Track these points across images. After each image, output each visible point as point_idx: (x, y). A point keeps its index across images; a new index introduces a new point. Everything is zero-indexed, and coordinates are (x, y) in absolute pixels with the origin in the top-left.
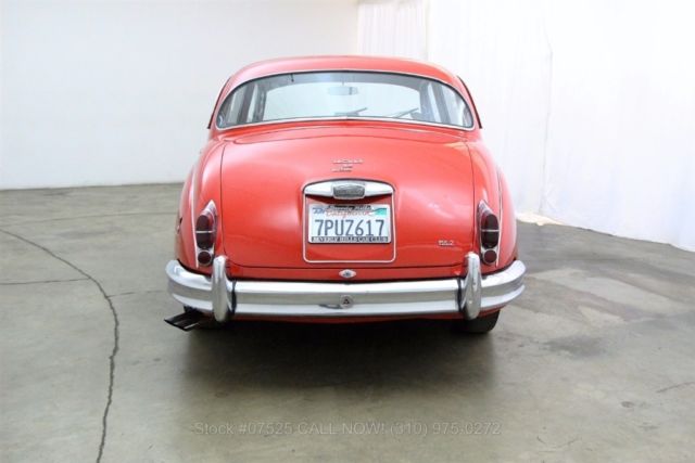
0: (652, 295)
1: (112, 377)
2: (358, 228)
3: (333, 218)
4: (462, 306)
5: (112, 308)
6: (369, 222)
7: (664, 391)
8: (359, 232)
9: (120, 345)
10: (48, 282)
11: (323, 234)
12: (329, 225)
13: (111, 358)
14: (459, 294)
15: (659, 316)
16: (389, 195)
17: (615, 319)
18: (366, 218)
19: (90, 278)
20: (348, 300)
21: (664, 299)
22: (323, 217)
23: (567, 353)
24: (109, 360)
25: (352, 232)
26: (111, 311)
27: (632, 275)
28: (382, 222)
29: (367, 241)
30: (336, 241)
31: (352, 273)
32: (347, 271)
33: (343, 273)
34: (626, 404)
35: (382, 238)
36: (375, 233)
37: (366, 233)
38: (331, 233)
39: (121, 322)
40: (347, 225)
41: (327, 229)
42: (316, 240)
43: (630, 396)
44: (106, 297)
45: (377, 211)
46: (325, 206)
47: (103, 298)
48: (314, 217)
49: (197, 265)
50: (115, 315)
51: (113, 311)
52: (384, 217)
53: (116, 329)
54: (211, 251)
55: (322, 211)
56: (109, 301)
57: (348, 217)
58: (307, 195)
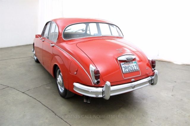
2: (132, 68)
3: (126, 66)
6: (133, 66)
9: (52, 110)
11: (125, 71)
16: (135, 58)
18: (133, 65)
19: (8, 87)
20: (134, 87)
22: (124, 66)
25: (131, 69)
30: (129, 72)
35: (137, 70)
37: (134, 69)
38: (127, 70)
39: (40, 101)
41: (126, 69)
42: (125, 73)
43: (171, 94)
44: (23, 93)
45: (134, 63)
46: (123, 63)
47: (23, 94)
48: (122, 66)
49: (93, 85)
50: (35, 99)
51: (32, 97)
52: (136, 64)
53: (42, 104)
54: (99, 80)
55: (123, 64)
56: (26, 94)
57: (129, 65)
58: (119, 61)
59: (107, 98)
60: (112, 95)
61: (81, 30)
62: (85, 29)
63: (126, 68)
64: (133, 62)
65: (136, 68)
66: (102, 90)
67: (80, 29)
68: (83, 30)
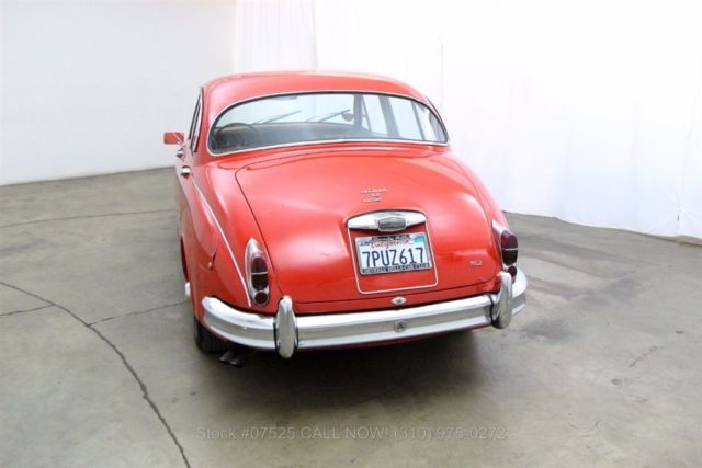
0: (572, 271)
1: (163, 420)
2: (401, 257)
3: (378, 249)
4: (494, 318)
5: (103, 338)
6: (410, 250)
7: (633, 364)
8: (403, 260)
9: (144, 381)
10: (10, 314)
11: (372, 265)
12: (376, 256)
13: (145, 397)
14: (491, 308)
15: (590, 292)
16: (423, 224)
17: (558, 299)
18: (407, 247)
19: (53, 304)
20: (401, 325)
21: (584, 275)
22: (369, 248)
23: (543, 338)
24: (146, 401)
25: (397, 261)
26: (104, 341)
27: (547, 253)
28: (421, 249)
29: (412, 268)
30: (384, 272)
31: (403, 300)
32: (398, 298)
33: (395, 301)
34: (615, 381)
35: (424, 265)
36: (417, 260)
37: (409, 261)
38: (379, 263)
39: (125, 354)
40: (391, 255)
41: (374, 259)
42: (368, 272)
43: (613, 374)
44: (88, 326)
45: (416, 239)
46: (369, 238)
47: (85, 328)
48: (362, 249)
49: (250, 305)
50: (113, 347)
51: (108, 342)
52: (421, 244)
53: (125, 363)
54: (267, 291)
55: (367, 243)
56: (94, 330)
57: (391, 247)
58: (351, 230)
59: (287, 352)
60: (305, 344)
61: (340, 116)
62: (352, 112)
63: (374, 256)
64: (412, 236)
65: (418, 260)
66: (274, 325)
67: (338, 111)
68: (345, 115)
